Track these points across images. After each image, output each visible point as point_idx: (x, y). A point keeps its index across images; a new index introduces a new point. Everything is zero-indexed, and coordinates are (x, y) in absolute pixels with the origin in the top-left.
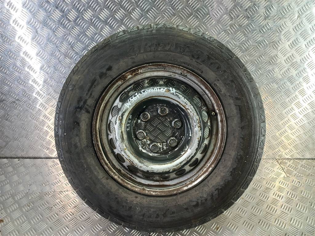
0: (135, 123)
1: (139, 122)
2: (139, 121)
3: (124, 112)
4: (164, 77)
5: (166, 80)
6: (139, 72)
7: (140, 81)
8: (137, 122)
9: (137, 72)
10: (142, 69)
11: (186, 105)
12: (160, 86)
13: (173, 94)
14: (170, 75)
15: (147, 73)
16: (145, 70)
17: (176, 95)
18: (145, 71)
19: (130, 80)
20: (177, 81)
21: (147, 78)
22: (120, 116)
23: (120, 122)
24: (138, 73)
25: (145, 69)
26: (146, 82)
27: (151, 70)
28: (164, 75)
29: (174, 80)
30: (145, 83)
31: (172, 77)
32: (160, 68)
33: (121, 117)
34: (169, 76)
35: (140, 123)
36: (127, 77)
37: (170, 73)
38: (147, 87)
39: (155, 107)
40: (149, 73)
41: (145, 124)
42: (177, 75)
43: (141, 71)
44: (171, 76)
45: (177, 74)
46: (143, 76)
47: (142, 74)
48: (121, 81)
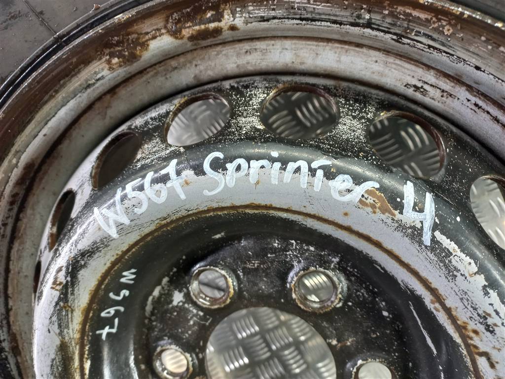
0: (157, 302)
1: (175, 303)
2: (178, 298)
3: (87, 254)
4: (374, 91)
5: (383, 115)
6: (222, 24)
7: (227, 84)
8: (167, 297)
9: (212, 25)
10: (244, 7)
11: (481, 328)
12: (337, 155)
13: (415, 234)
14: (417, 88)
15: (279, 44)
16: (263, 19)
17: (432, 249)
18: (265, 25)
19: (174, 63)
20: (458, 140)
21: (269, 75)
22: (60, 270)
23: (60, 299)
24: (218, 31)
25: (262, 13)
26: (255, 102)
27: (309, 26)
28: (375, 78)
29: (438, 127)
30: (246, 104)
31: (427, 100)
32: (369, 25)
33: (67, 273)
34: (410, 92)
35: (181, 310)
36: (144, 45)
37: (420, 72)
38: (252, 138)
39: (274, 251)
40: (288, 43)
41: (204, 318)
42: (462, 93)
43: (239, 22)
44: (424, 93)
45: (470, 88)
46: (249, 58)
47: (246, 46)
48: (109, 62)
